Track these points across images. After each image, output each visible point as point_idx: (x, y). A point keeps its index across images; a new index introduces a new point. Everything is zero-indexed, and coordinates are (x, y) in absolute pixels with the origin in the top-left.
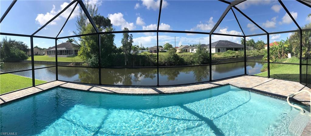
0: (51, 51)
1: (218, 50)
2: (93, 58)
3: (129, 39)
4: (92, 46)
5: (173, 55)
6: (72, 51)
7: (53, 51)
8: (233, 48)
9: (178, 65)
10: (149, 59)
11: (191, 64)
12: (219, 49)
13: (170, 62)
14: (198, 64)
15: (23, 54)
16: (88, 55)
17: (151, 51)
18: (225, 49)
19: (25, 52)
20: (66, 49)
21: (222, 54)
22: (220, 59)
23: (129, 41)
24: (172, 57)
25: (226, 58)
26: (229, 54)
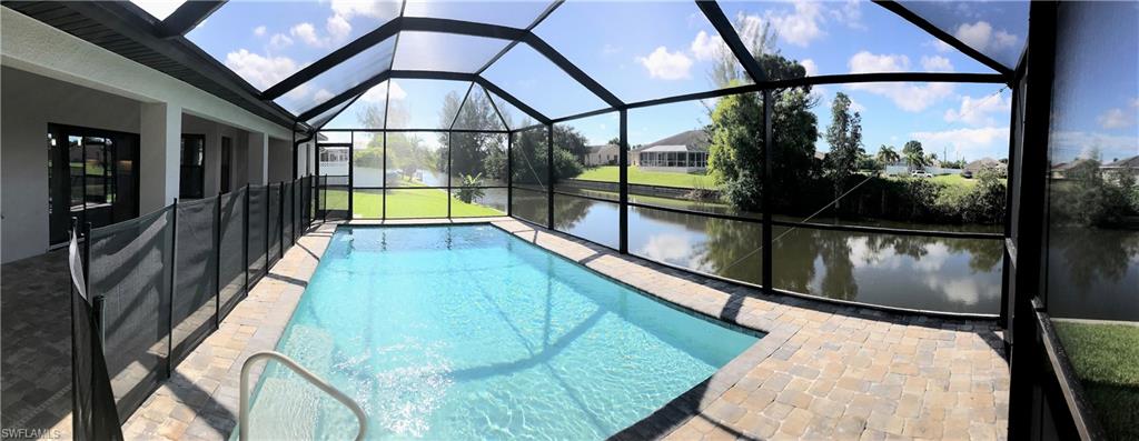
0: (646, 153)
2: (741, 179)
3: (850, 128)
4: (740, 143)
7: (651, 153)
15: (568, 162)
16: (730, 171)
17: (970, 173)
19: (576, 158)
20: (686, 150)
23: (848, 134)
24: (983, 193)
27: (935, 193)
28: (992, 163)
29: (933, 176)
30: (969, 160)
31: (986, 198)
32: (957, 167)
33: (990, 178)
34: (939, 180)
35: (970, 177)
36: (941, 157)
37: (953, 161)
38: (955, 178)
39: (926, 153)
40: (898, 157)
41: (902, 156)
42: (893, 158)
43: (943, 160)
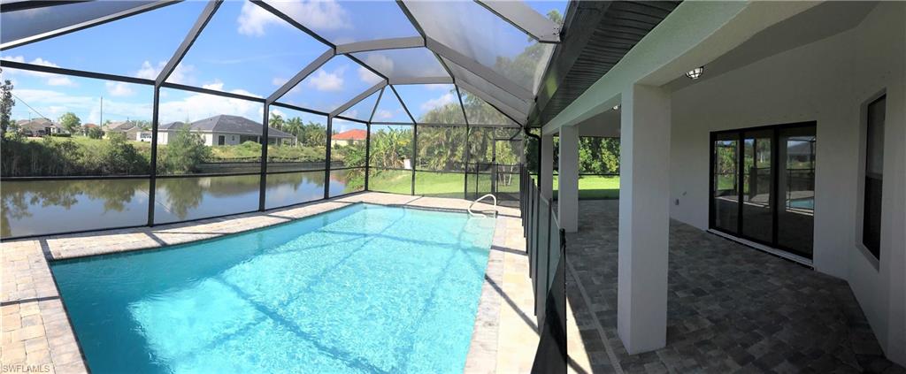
1: (221, 141)
5: (122, 147)
8: (257, 137)
9: (133, 173)
10: (59, 154)
11: (164, 170)
12: (223, 137)
13: (113, 163)
14: (182, 173)
18: (238, 139)
21: (232, 150)
22: (229, 161)
25: (244, 160)
26: (251, 152)
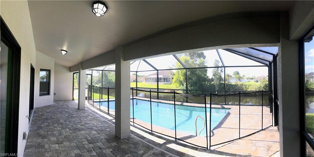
0: (148, 78)
3: (219, 69)
6: (170, 78)
7: (150, 78)
16: (181, 83)
20: (163, 77)
23: (219, 71)
27: (247, 87)
28: (264, 77)
29: (245, 82)
30: (256, 76)
31: (263, 88)
32: (252, 79)
33: (264, 82)
34: (247, 83)
35: (258, 82)
36: (247, 76)
37: (251, 77)
38: (252, 82)
39: (241, 75)
40: (232, 77)
41: (233, 76)
42: (230, 77)
43: (247, 77)
